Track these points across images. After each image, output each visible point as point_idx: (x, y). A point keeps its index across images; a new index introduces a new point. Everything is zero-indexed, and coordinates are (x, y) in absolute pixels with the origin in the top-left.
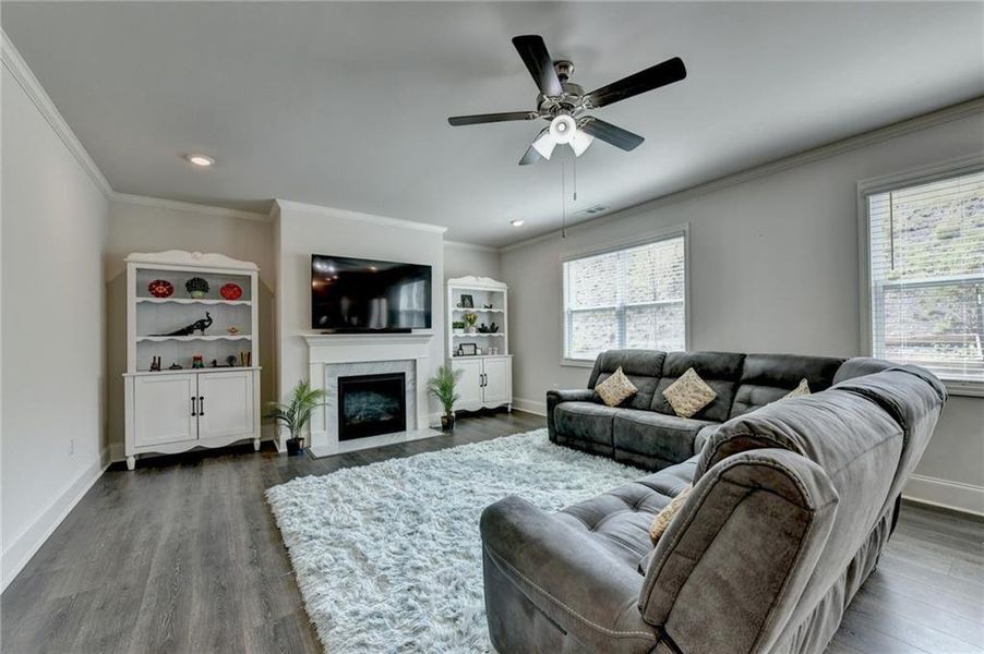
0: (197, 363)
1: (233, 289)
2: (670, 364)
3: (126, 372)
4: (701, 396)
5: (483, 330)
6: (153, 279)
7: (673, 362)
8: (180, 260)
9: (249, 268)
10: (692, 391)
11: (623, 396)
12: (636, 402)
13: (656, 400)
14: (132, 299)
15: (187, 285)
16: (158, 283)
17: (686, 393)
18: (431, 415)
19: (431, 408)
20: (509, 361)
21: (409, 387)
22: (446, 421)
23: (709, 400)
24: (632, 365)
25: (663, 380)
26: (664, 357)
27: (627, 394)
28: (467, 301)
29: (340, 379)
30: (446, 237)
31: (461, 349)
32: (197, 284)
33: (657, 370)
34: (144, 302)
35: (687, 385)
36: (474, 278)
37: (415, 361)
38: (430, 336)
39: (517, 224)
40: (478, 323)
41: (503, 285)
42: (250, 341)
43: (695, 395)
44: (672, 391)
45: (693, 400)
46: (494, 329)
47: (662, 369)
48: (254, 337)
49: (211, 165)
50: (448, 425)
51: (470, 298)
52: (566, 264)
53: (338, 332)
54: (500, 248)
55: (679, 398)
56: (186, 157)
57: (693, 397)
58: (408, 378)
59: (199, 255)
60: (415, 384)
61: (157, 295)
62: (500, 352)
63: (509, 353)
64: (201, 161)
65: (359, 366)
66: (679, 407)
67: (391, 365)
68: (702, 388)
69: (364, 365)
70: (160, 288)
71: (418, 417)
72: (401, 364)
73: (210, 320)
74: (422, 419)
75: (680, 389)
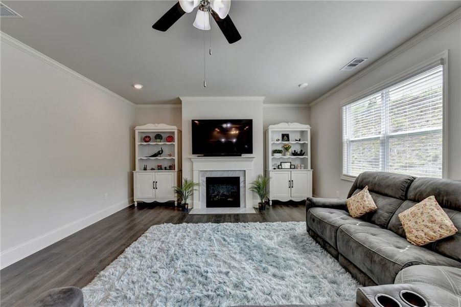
0: (160, 168)
1: (170, 138)
2: (416, 188)
3: (135, 170)
4: (437, 228)
5: (295, 154)
6: (145, 135)
7: (418, 187)
8: (152, 127)
9: (174, 129)
10: (426, 219)
11: (363, 211)
12: (375, 218)
13: (393, 220)
14: (137, 143)
15: (155, 137)
16: (146, 137)
17: (420, 220)
18: (254, 200)
19: (254, 198)
20: (311, 173)
21: (242, 185)
22: (260, 205)
23: (446, 234)
24: (380, 185)
25: (406, 203)
26: (411, 181)
27: (367, 210)
28: (285, 137)
29: (207, 178)
30: (265, 102)
31: (281, 165)
32: (158, 136)
33: (401, 193)
34: (141, 144)
35: (422, 213)
36: (286, 124)
37: (245, 171)
38: (254, 158)
40: (292, 150)
41: (308, 126)
42: (174, 160)
43: (430, 225)
44: (408, 215)
45: (426, 230)
46: (301, 154)
47: (407, 191)
48: (176, 158)
49: (142, 88)
50: (262, 208)
51: (287, 136)
52: (344, 108)
53: (205, 156)
54: (309, 103)
55: (411, 224)
56: (133, 86)
57: (426, 226)
58: (241, 180)
59: (156, 125)
60: (245, 183)
61: (146, 141)
62: (306, 167)
63: (311, 169)
64: (138, 87)
65: (215, 172)
66: (410, 232)
67: (232, 172)
68: (438, 219)
69: (218, 172)
70: (146, 139)
71: (247, 201)
72: (237, 172)
73: (162, 151)
74: (249, 203)
75: (414, 215)
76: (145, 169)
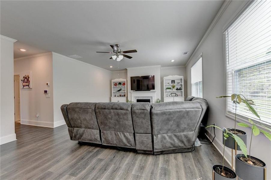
0: (121, 96)
1: (124, 84)
3: (112, 96)
6: (115, 83)
8: (117, 80)
9: (125, 80)
14: (112, 86)
15: (118, 84)
20: (184, 98)
29: (137, 100)
31: (171, 94)
32: (120, 83)
34: (114, 87)
37: (152, 97)
39: (173, 61)
40: (176, 88)
41: (182, 77)
46: (180, 89)
48: (126, 92)
49: (113, 67)
51: (174, 81)
53: (136, 91)
54: (185, 65)
58: (151, 101)
59: (119, 79)
62: (182, 96)
63: (184, 96)
64: (111, 67)
67: (147, 97)
69: (141, 97)
72: (149, 97)
73: (121, 89)
76: (115, 96)
